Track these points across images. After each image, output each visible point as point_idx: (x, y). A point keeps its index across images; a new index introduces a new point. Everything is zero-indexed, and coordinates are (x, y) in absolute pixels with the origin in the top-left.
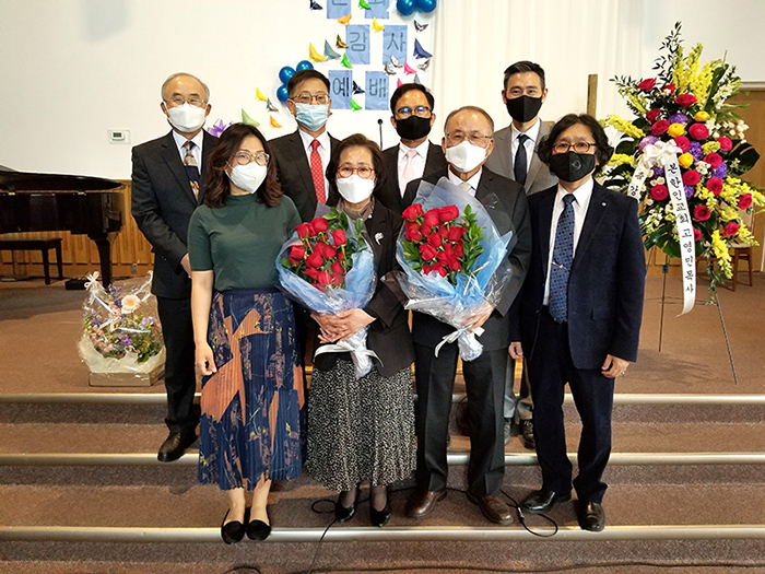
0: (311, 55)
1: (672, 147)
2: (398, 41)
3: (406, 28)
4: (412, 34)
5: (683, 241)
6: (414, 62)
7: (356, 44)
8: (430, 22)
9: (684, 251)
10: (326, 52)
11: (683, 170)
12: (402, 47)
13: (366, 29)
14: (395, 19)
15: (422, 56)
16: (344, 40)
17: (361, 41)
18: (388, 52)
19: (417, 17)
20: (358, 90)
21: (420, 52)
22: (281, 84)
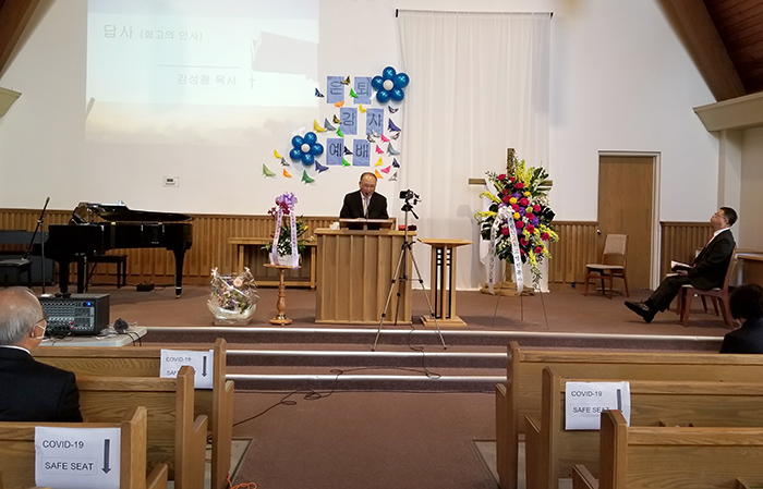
0: (315, 128)
1: (510, 209)
2: (377, 119)
3: (383, 110)
4: (387, 116)
5: (515, 255)
6: (388, 134)
7: (348, 120)
8: (399, 106)
9: (515, 260)
10: (326, 126)
11: (515, 221)
12: (380, 124)
13: (355, 111)
14: (375, 105)
15: (393, 130)
16: (338, 118)
17: (351, 119)
18: (370, 127)
19: (391, 103)
20: (349, 153)
21: (392, 127)
22: (293, 148)
